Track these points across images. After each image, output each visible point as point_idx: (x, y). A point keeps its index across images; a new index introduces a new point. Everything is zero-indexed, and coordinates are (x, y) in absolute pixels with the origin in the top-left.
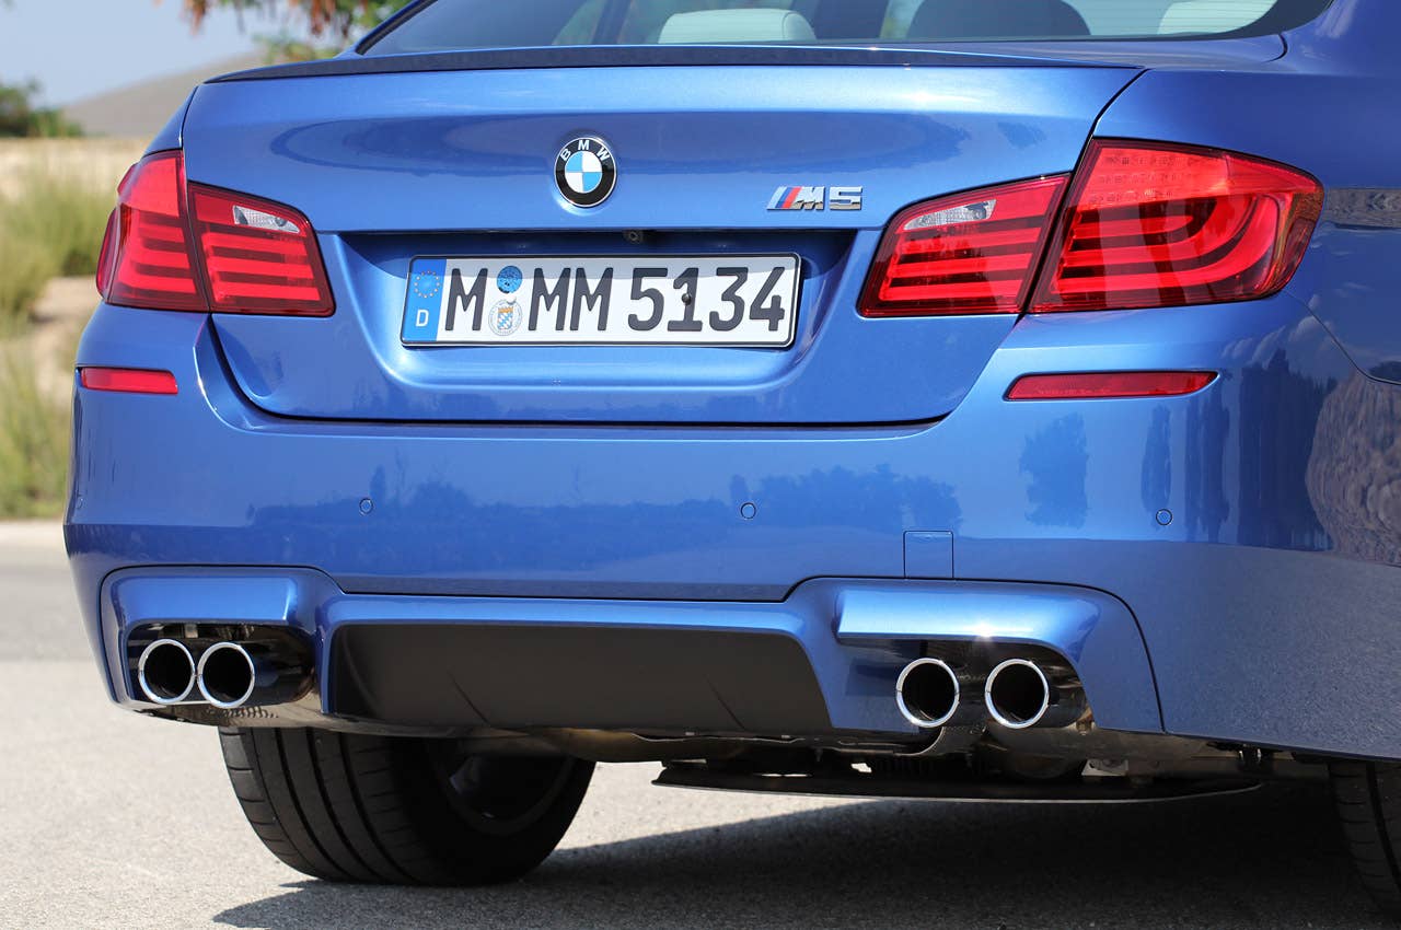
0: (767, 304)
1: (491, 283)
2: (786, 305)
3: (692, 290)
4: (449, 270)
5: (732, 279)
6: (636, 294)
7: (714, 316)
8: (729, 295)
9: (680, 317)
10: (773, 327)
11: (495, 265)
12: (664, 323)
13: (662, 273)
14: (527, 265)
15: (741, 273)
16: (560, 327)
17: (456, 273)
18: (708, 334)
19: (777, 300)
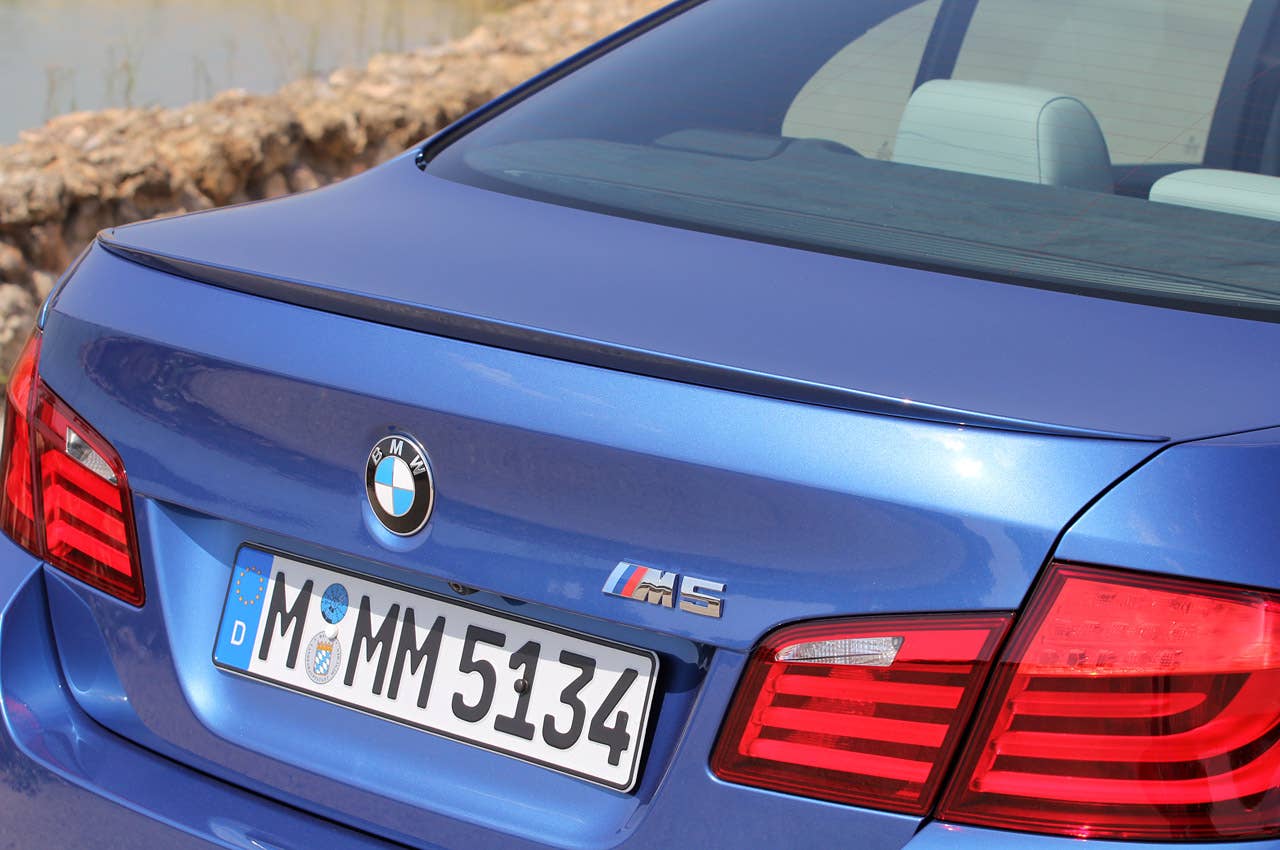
0: (610, 722)
1: (315, 602)
2: (633, 729)
3: (530, 675)
4: (274, 573)
5: (576, 673)
6: (467, 666)
7: (549, 721)
8: (569, 696)
9: (511, 714)
10: (614, 760)
11: (324, 578)
12: (490, 719)
13: (498, 640)
14: (356, 588)
15: (588, 665)
16: (377, 690)
17: (281, 578)
18: (537, 748)
19: (623, 718)
